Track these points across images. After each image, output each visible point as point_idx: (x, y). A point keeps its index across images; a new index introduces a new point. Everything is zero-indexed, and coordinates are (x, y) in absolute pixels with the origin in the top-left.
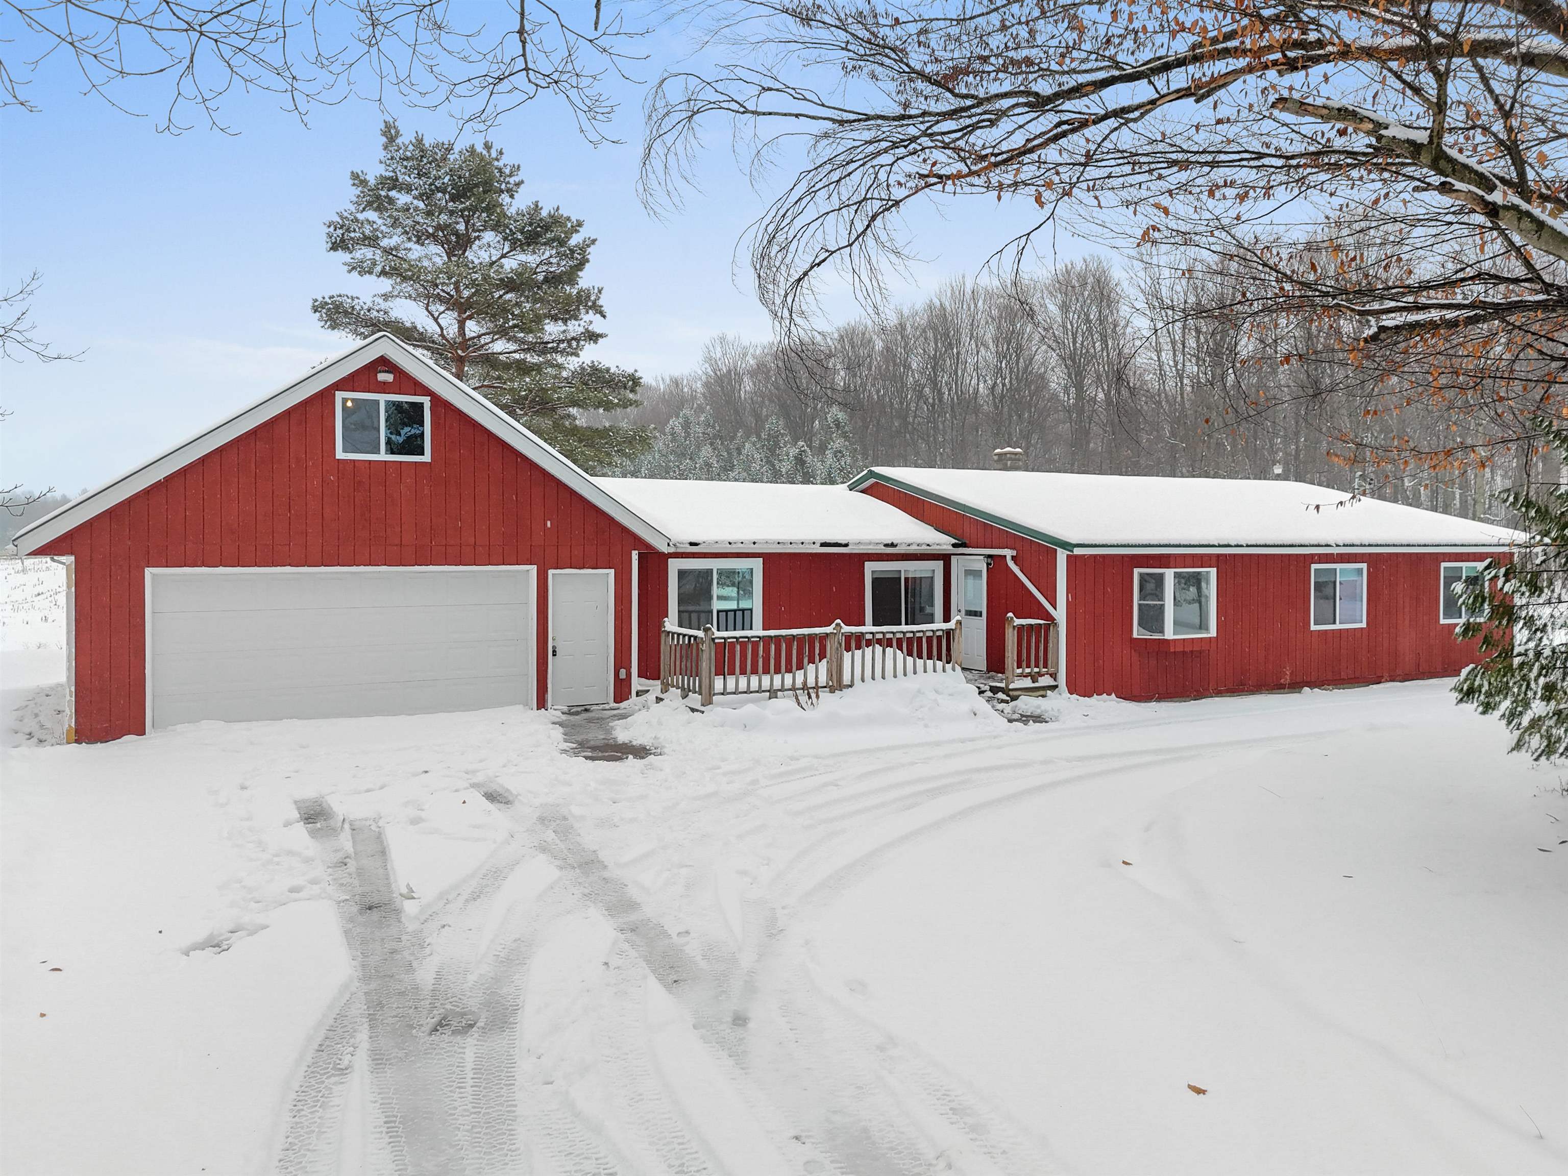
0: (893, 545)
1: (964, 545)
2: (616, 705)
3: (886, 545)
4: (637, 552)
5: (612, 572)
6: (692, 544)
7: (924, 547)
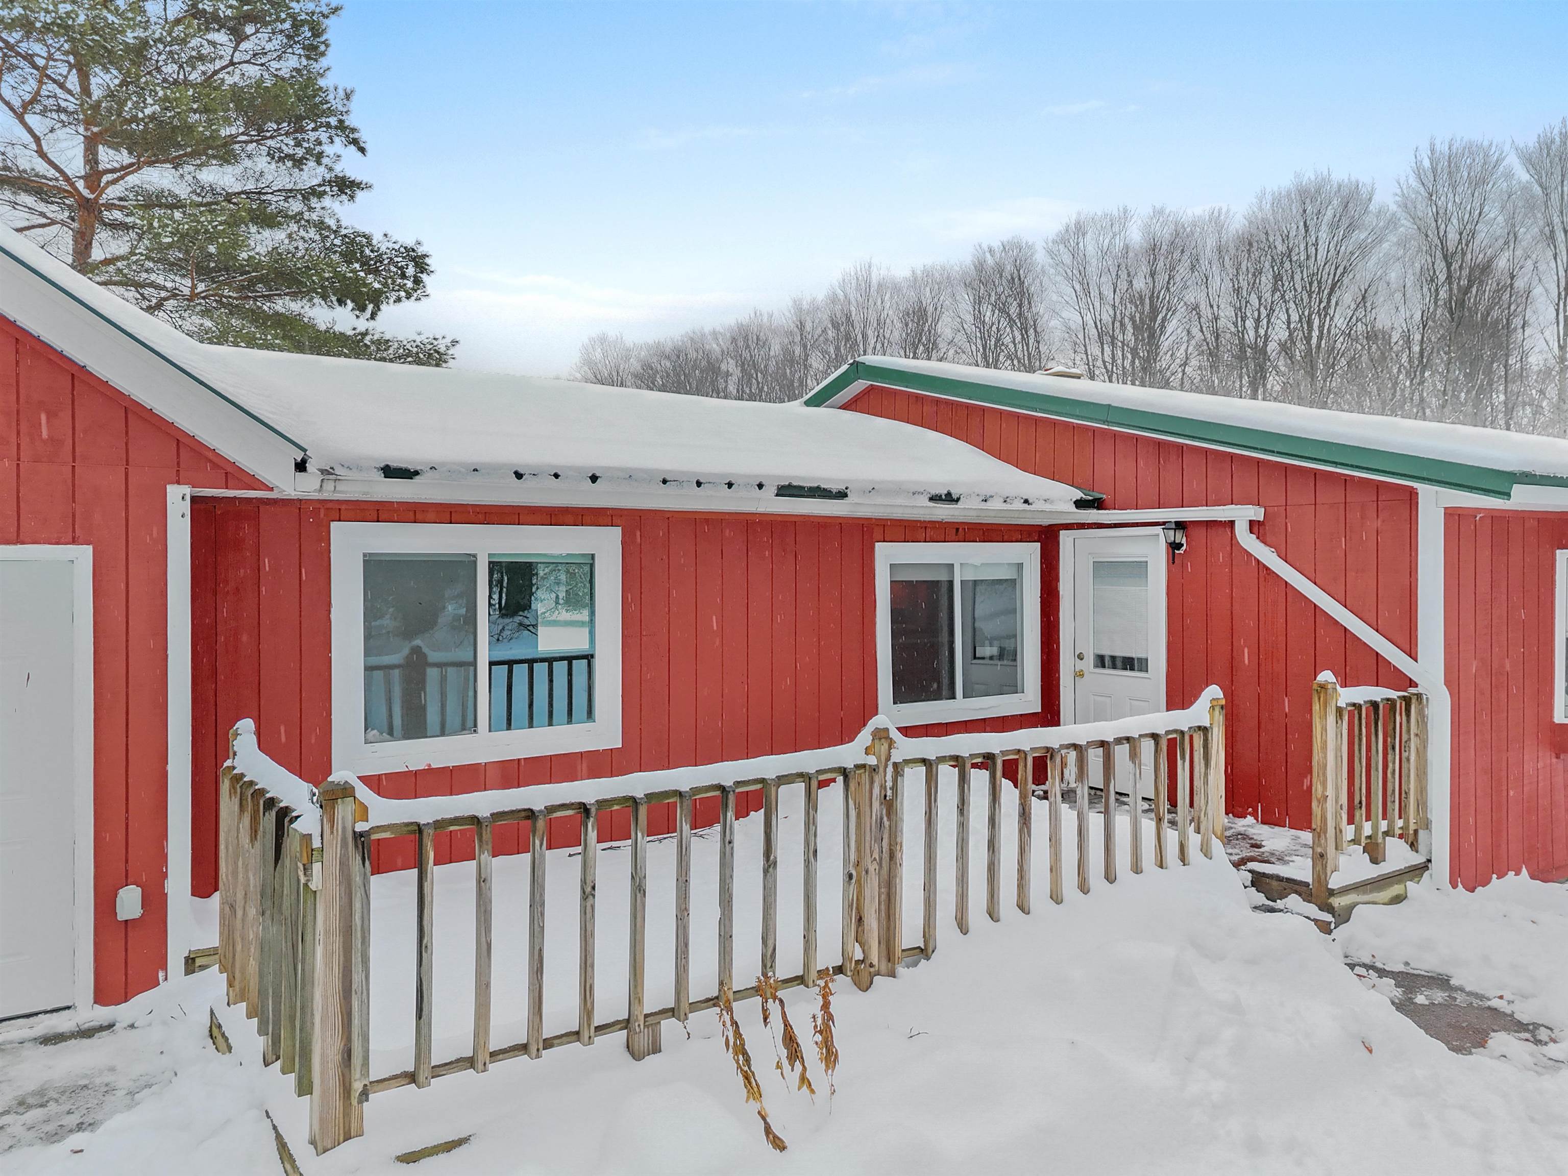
0: (950, 498)
1: (1098, 504)
2: (103, 1014)
3: (934, 498)
4: (187, 490)
5: (83, 555)
6: (389, 472)
7: (1019, 505)
